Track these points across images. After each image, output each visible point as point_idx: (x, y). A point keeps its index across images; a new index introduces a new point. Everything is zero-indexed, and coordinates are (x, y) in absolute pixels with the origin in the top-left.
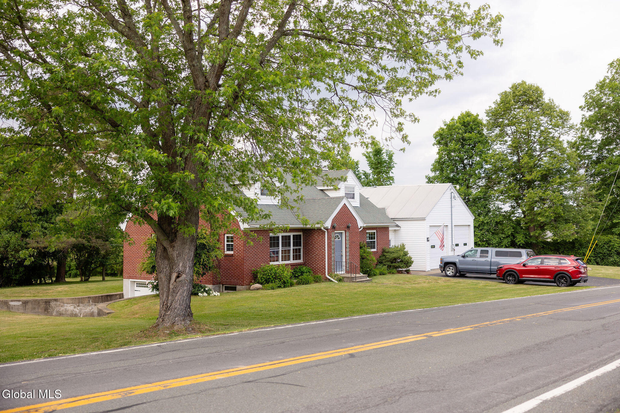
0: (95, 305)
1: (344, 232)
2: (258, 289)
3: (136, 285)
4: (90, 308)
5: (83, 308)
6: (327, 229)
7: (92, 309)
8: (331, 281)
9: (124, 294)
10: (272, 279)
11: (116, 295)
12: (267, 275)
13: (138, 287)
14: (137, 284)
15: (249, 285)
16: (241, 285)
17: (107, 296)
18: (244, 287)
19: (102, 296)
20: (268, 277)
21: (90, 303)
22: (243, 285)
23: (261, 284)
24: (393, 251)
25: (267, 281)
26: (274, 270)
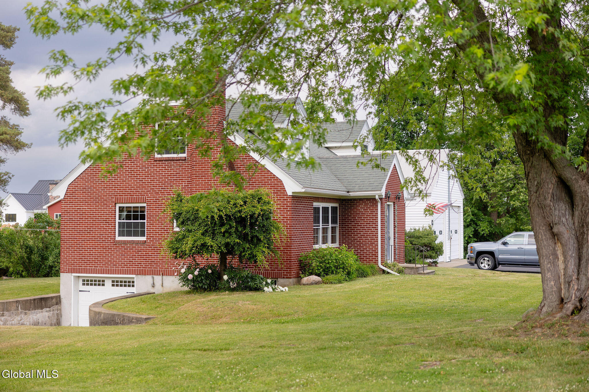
0: (26, 314)
1: (392, 204)
2: (317, 283)
3: (81, 282)
4: (19, 319)
5: (9, 318)
6: (381, 199)
7: (21, 320)
8: (388, 273)
9: (62, 297)
10: (333, 268)
11: (52, 298)
12: (327, 262)
13: (86, 286)
14: (84, 281)
15: (299, 277)
16: (287, 278)
17: (41, 299)
18: (291, 280)
19: (34, 300)
20: (328, 265)
21: (18, 310)
22: (290, 278)
23: (319, 275)
24: (421, 235)
25: (327, 271)
26: (334, 255)
